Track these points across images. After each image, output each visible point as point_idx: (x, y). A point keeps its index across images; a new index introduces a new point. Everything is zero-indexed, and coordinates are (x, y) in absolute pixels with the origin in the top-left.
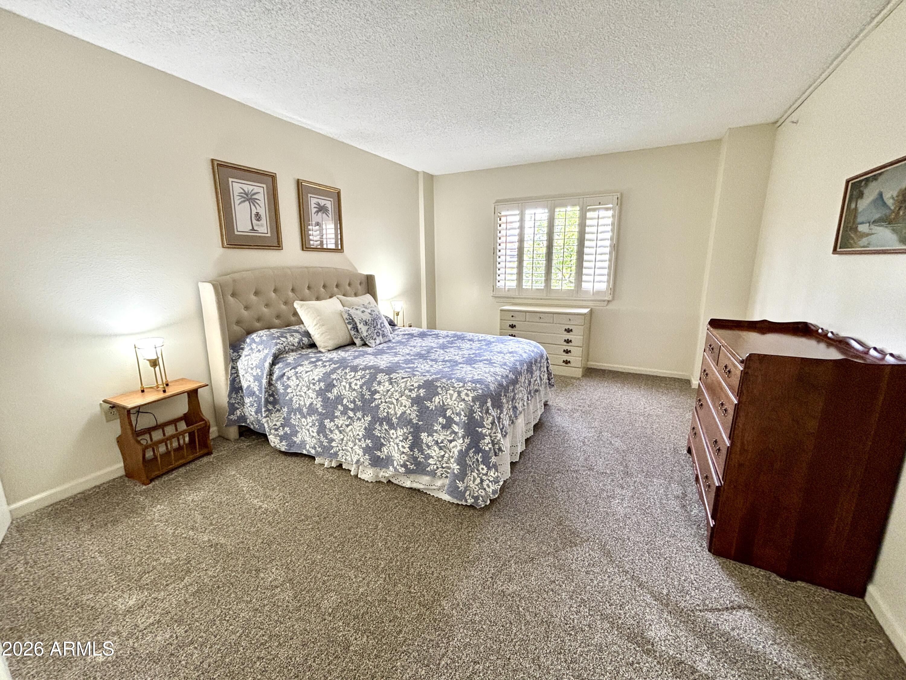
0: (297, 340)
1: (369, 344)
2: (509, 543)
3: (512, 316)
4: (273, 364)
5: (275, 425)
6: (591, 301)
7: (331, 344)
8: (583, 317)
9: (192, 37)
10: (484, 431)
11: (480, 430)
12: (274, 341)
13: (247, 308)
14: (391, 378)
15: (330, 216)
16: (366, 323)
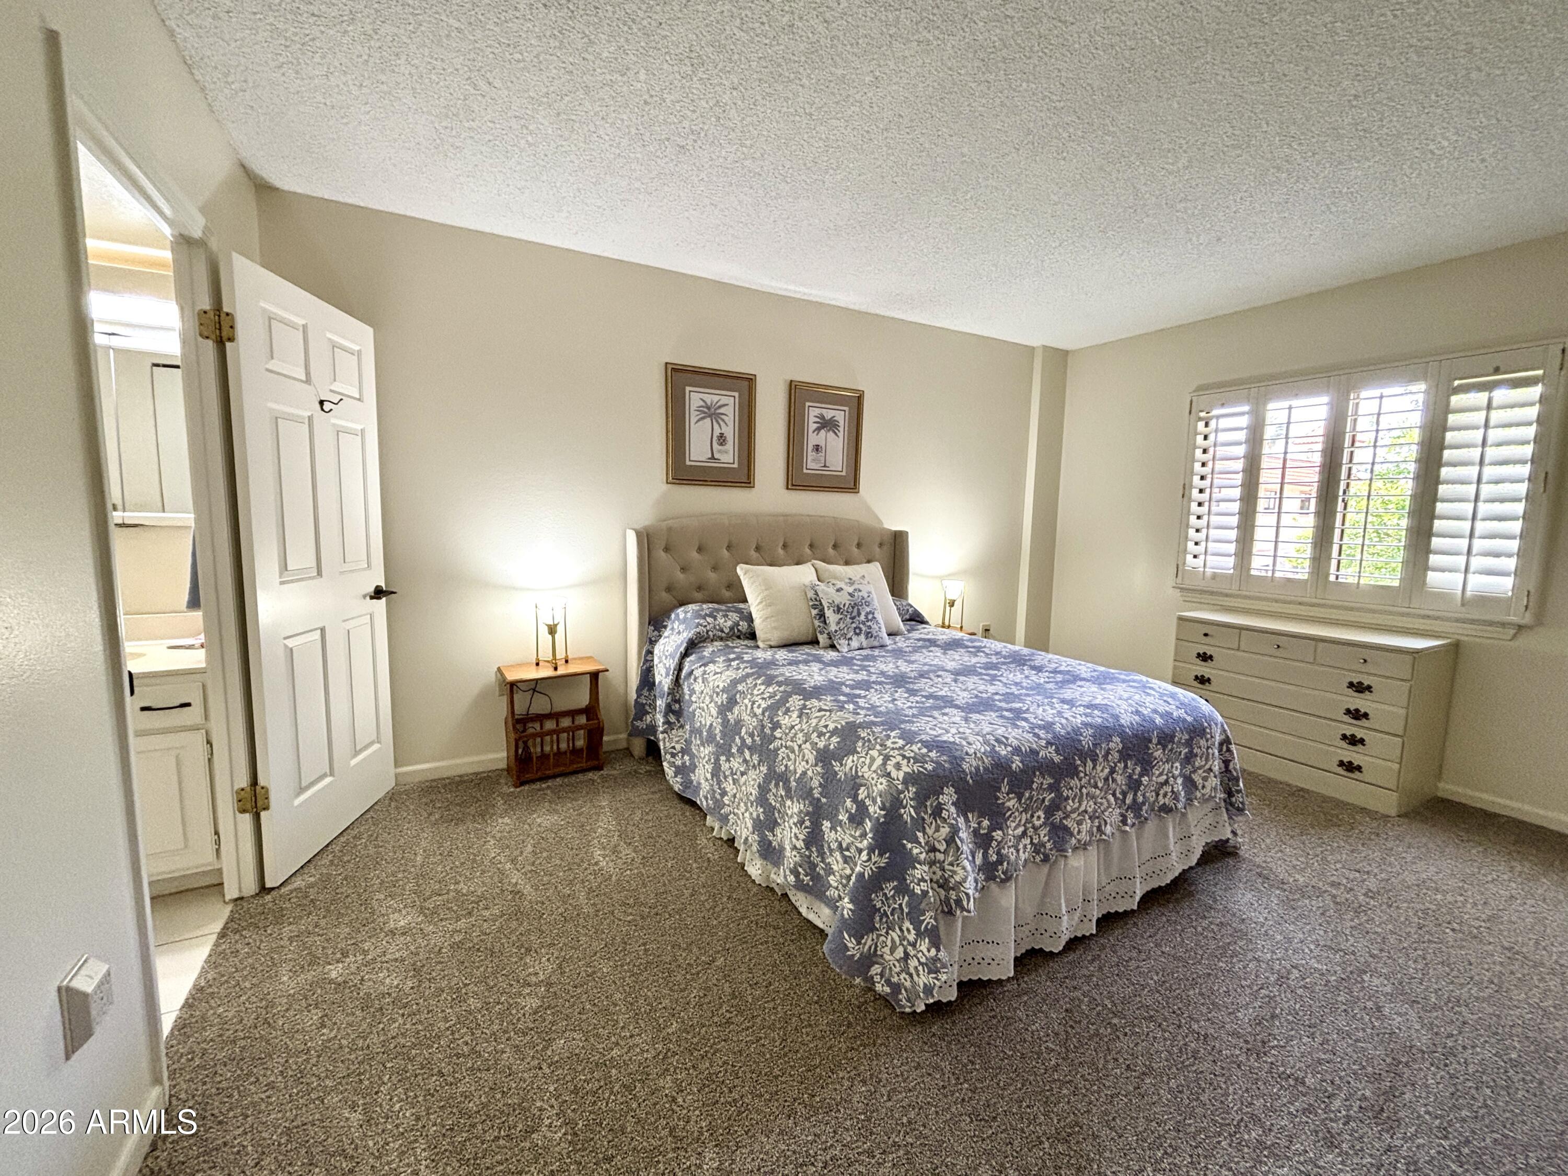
0: (729, 623)
1: (838, 646)
2: (912, 1115)
3: (1206, 635)
4: (685, 655)
5: (674, 748)
6: (1457, 620)
7: (776, 637)
8: (1408, 658)
9: (625, 209)
10: (915, 851)
11: (909, 846)
12: (697, 621)
13: (683, 569)
14: (804, 707)
15: (841, 434)
16: (838, 610)
